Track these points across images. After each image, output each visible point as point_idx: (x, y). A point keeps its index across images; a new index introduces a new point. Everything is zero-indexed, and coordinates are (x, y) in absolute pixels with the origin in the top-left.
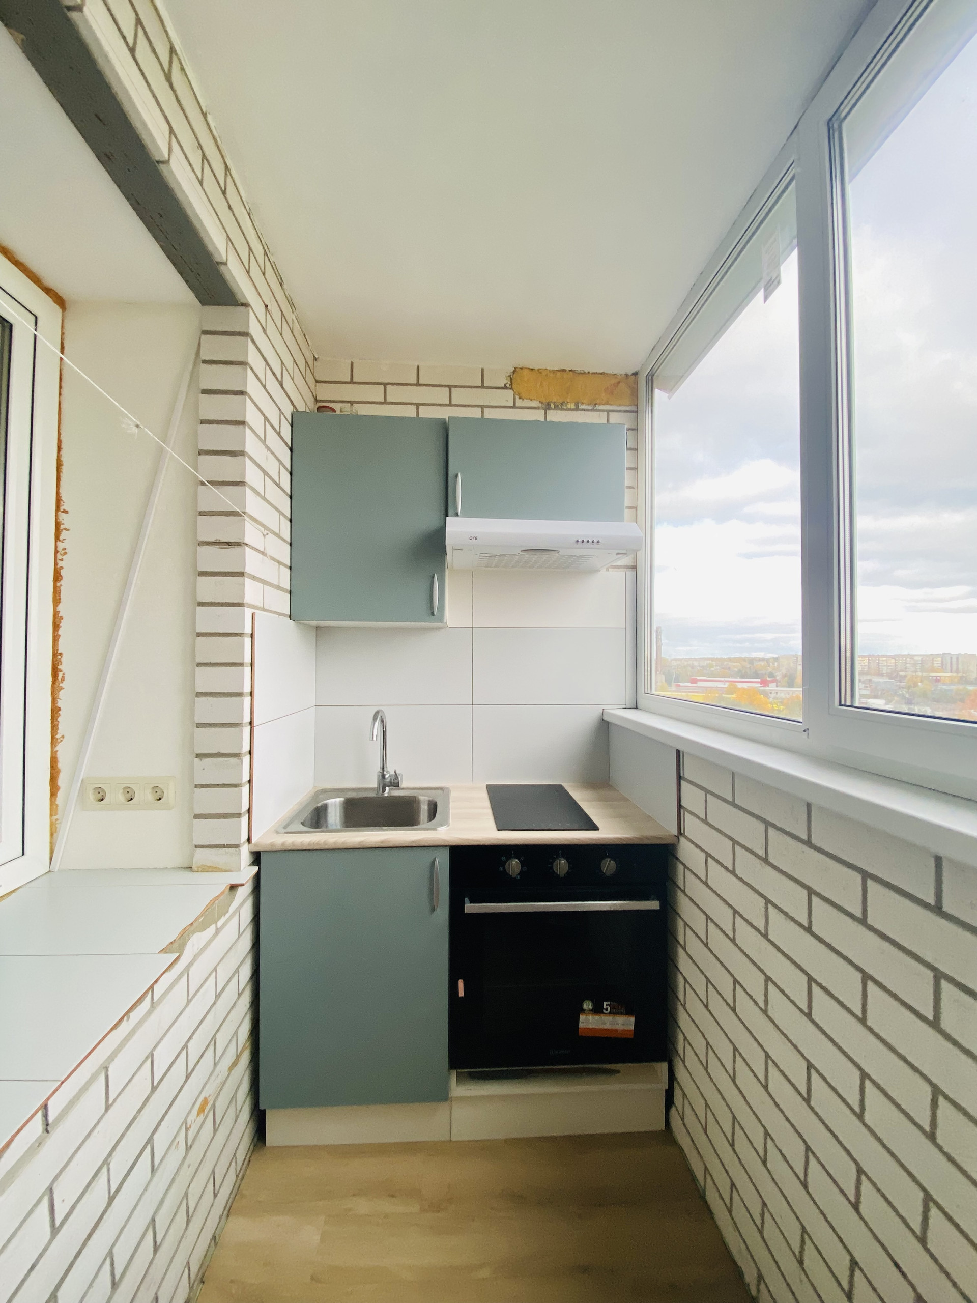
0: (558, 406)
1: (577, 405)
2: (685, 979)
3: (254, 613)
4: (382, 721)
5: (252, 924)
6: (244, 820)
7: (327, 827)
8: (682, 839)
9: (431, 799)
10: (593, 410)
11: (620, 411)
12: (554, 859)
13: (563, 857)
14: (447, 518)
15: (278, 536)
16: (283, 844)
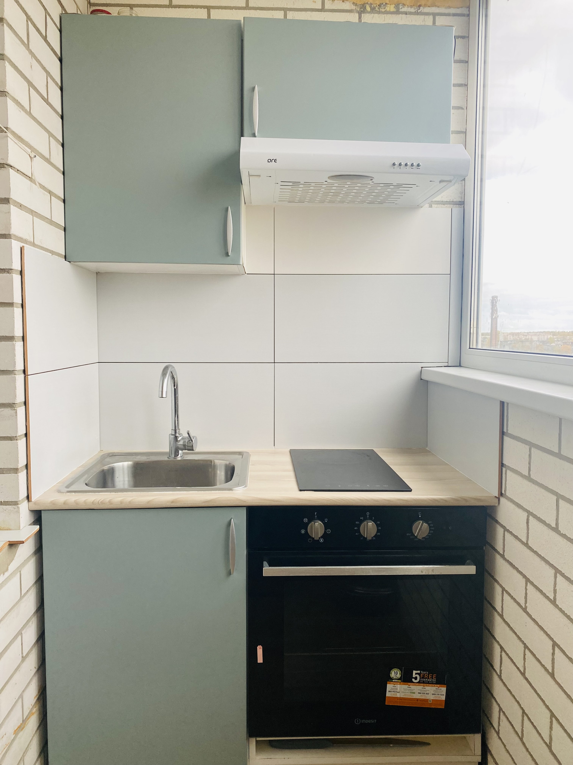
0: (374, 8)
1: (397, 6)
2: (502, 648)
3: (23, 246)
4: (173, 378)
5: (35, 586)
6: (22, 475)
7: (113, 486)
8: (502, 500)
9: (228, 463)
10: (417, 13)
11: (448, 15)
12: (361, 522)
13: (370, 519)
14: (242, 138)
15: (48, 161)
16: (65, 503)
